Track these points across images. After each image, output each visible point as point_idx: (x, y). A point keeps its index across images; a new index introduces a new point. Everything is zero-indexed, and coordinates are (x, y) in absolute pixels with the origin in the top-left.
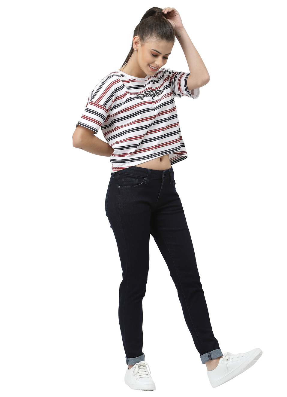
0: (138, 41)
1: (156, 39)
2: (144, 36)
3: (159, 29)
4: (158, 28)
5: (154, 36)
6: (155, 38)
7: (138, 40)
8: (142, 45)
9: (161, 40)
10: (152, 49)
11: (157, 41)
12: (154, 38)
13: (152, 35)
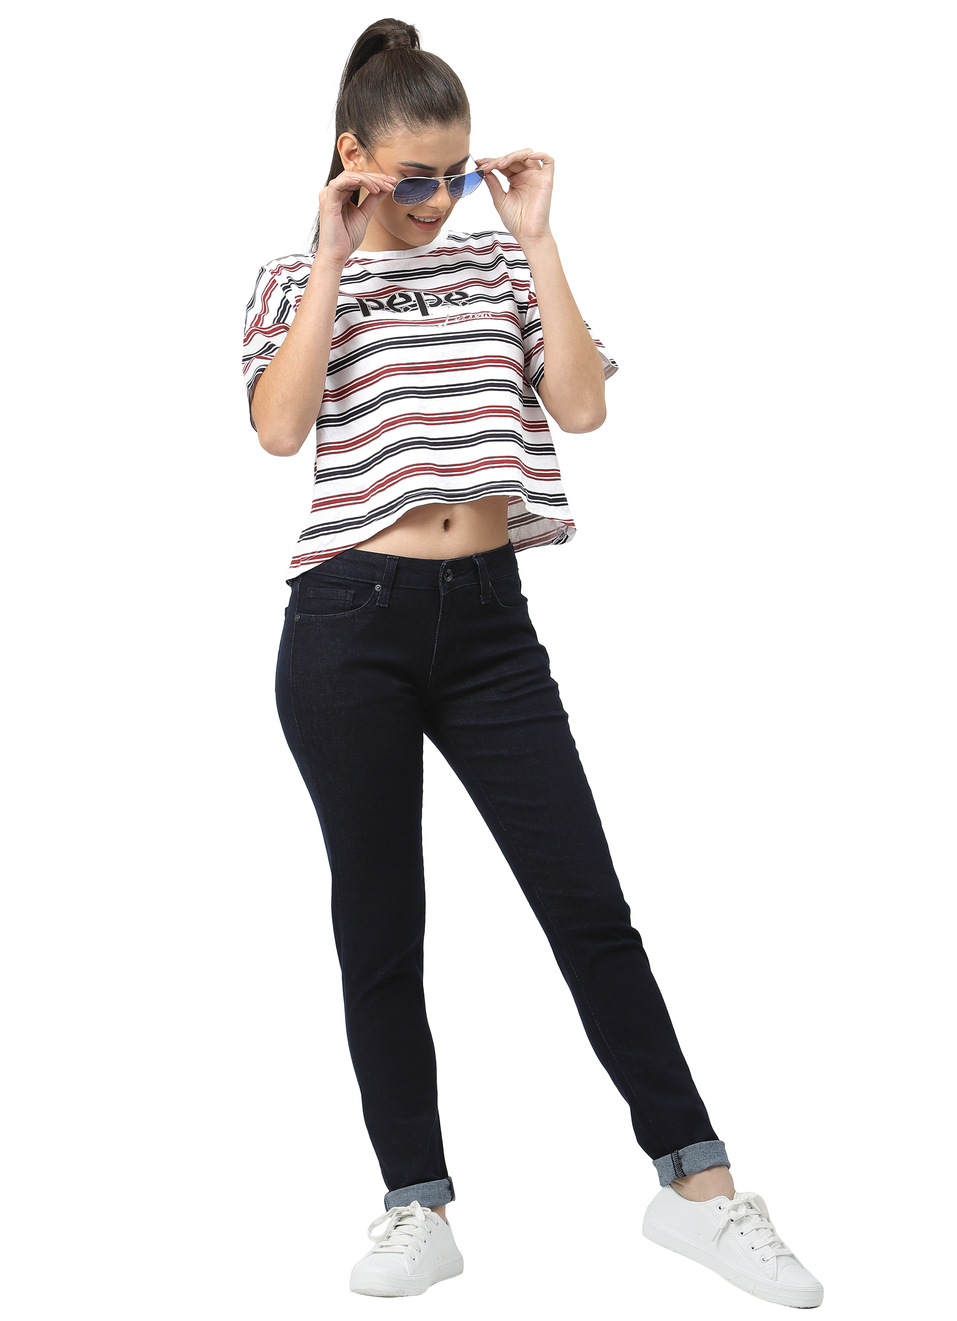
0: (356, 147)
1: (405, 129)
2: (367, 129)
3: (406, 92)
4: (402, 92)
5: (397, 120)
6: (402, 124)
7: (354, 144)
8: (370, 158)
9: (422, 127)
10: (402, 164)
11: (410, 133)
12: (398, 127)
13: (390, 119)
